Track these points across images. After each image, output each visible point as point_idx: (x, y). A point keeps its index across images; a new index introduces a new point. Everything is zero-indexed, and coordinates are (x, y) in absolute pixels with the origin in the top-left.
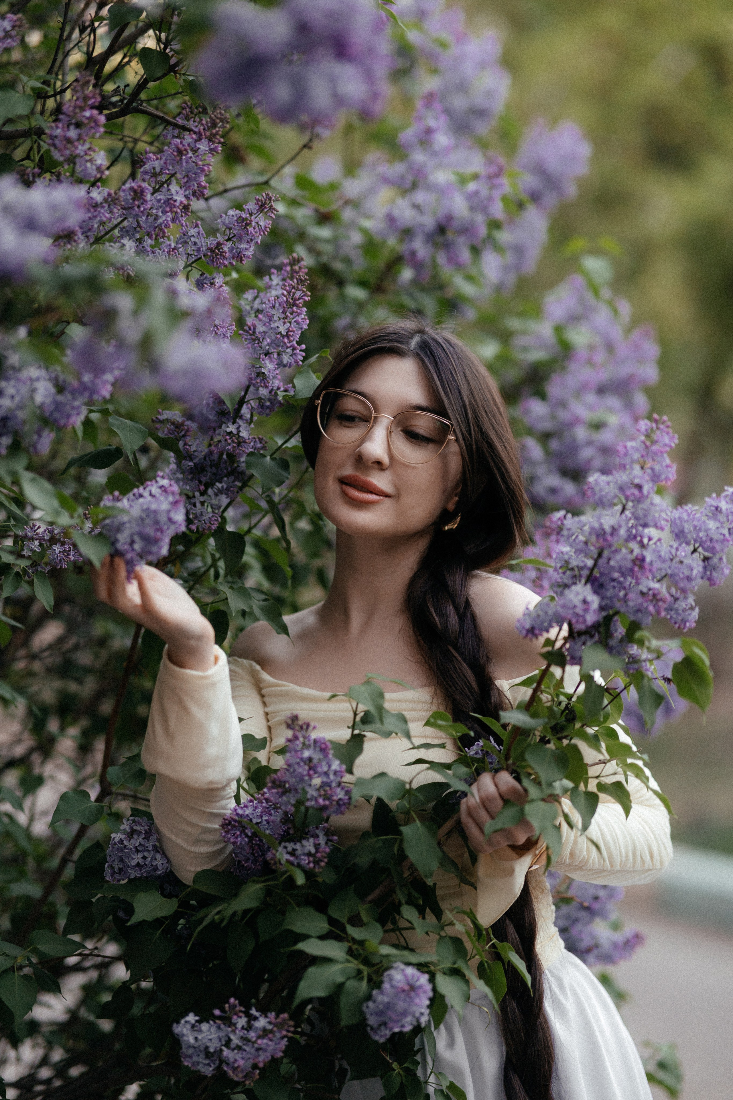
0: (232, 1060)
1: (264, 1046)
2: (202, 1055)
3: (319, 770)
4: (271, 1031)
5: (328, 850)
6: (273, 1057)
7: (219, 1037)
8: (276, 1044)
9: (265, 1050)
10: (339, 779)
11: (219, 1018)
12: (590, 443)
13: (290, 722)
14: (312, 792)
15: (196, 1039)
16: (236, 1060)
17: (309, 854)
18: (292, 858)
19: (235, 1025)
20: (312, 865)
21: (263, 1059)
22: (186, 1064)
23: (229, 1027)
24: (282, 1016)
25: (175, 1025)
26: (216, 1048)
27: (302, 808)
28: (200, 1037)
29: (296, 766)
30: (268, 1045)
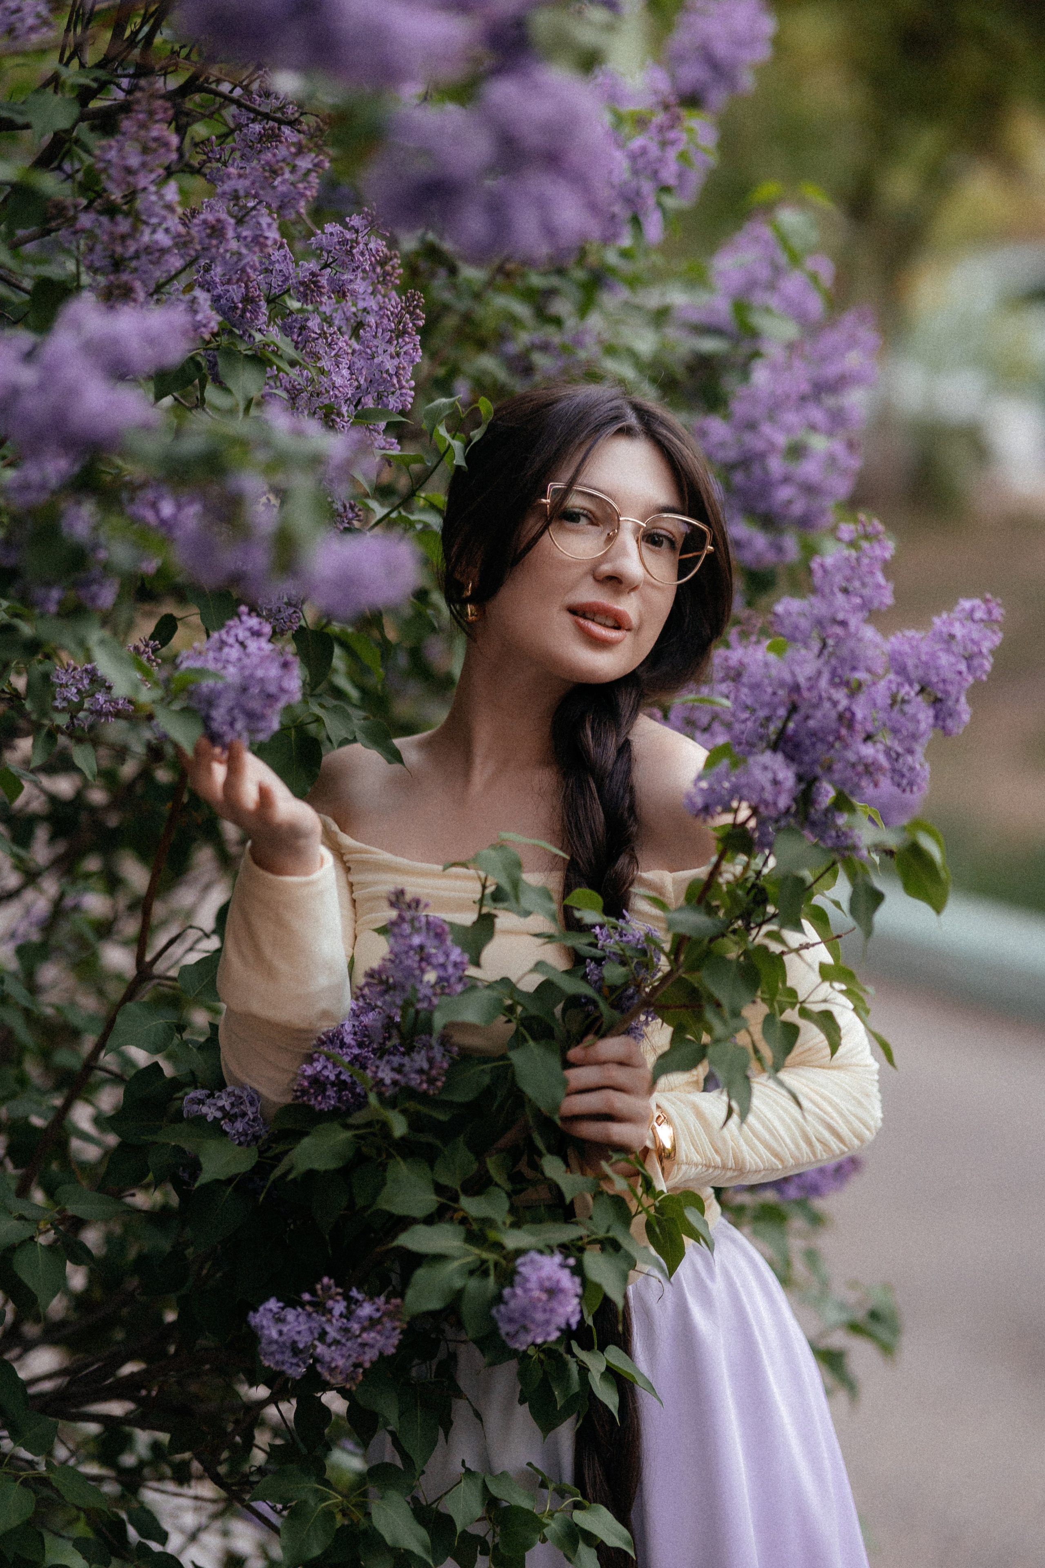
0: (328, 1359)
1: (371, 1341)
2: (288, 1354)
3: (434, 961)
4: (379, 1321)
5: (445, 1065)
6: (381, 1354)
7: (310, 1328)
8: (387, 1338)
9: (372, 1346)
10: (460, 973)
11: (310, 1303)
12: (786, 480)
13: (393, 899)
14: (424, 991)
15: (281, 1333)
16: (333, 1359)
17: (421, 1071)
18: (398, 1077)
19: (330, 1311)
20: (425, 1086)
21: (370, 1356)
22: (266, 1363)
23: (323, 1315)
24: (393, 1301)
25: (251, 1314)
26: (306, 1342)
27: (412, 1011)
28: (285, 1329)
29: (403, 957)
30: (377, 1341)
